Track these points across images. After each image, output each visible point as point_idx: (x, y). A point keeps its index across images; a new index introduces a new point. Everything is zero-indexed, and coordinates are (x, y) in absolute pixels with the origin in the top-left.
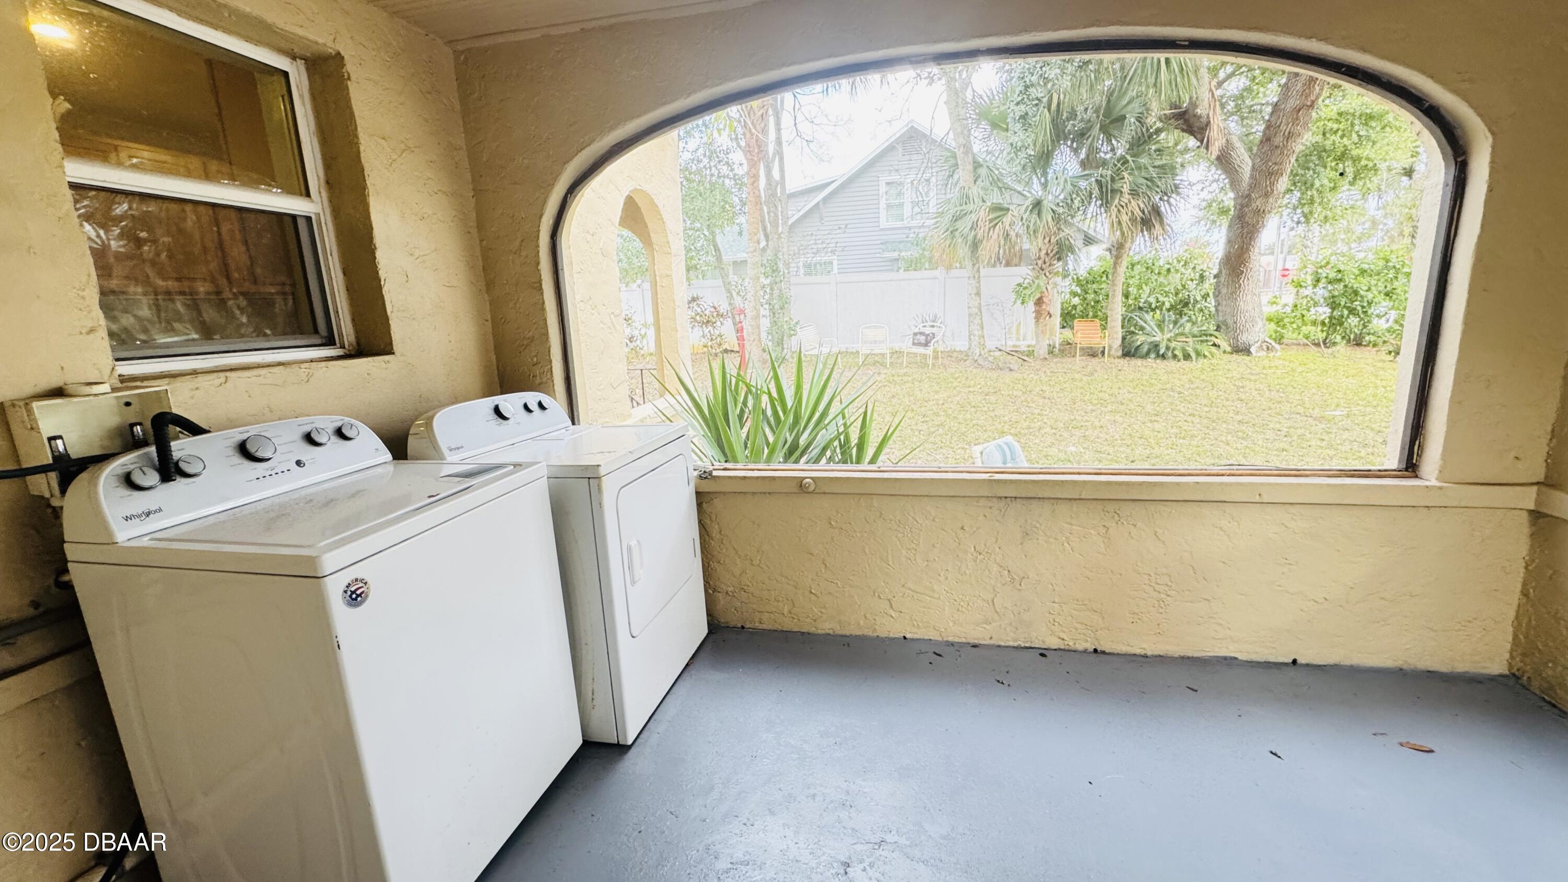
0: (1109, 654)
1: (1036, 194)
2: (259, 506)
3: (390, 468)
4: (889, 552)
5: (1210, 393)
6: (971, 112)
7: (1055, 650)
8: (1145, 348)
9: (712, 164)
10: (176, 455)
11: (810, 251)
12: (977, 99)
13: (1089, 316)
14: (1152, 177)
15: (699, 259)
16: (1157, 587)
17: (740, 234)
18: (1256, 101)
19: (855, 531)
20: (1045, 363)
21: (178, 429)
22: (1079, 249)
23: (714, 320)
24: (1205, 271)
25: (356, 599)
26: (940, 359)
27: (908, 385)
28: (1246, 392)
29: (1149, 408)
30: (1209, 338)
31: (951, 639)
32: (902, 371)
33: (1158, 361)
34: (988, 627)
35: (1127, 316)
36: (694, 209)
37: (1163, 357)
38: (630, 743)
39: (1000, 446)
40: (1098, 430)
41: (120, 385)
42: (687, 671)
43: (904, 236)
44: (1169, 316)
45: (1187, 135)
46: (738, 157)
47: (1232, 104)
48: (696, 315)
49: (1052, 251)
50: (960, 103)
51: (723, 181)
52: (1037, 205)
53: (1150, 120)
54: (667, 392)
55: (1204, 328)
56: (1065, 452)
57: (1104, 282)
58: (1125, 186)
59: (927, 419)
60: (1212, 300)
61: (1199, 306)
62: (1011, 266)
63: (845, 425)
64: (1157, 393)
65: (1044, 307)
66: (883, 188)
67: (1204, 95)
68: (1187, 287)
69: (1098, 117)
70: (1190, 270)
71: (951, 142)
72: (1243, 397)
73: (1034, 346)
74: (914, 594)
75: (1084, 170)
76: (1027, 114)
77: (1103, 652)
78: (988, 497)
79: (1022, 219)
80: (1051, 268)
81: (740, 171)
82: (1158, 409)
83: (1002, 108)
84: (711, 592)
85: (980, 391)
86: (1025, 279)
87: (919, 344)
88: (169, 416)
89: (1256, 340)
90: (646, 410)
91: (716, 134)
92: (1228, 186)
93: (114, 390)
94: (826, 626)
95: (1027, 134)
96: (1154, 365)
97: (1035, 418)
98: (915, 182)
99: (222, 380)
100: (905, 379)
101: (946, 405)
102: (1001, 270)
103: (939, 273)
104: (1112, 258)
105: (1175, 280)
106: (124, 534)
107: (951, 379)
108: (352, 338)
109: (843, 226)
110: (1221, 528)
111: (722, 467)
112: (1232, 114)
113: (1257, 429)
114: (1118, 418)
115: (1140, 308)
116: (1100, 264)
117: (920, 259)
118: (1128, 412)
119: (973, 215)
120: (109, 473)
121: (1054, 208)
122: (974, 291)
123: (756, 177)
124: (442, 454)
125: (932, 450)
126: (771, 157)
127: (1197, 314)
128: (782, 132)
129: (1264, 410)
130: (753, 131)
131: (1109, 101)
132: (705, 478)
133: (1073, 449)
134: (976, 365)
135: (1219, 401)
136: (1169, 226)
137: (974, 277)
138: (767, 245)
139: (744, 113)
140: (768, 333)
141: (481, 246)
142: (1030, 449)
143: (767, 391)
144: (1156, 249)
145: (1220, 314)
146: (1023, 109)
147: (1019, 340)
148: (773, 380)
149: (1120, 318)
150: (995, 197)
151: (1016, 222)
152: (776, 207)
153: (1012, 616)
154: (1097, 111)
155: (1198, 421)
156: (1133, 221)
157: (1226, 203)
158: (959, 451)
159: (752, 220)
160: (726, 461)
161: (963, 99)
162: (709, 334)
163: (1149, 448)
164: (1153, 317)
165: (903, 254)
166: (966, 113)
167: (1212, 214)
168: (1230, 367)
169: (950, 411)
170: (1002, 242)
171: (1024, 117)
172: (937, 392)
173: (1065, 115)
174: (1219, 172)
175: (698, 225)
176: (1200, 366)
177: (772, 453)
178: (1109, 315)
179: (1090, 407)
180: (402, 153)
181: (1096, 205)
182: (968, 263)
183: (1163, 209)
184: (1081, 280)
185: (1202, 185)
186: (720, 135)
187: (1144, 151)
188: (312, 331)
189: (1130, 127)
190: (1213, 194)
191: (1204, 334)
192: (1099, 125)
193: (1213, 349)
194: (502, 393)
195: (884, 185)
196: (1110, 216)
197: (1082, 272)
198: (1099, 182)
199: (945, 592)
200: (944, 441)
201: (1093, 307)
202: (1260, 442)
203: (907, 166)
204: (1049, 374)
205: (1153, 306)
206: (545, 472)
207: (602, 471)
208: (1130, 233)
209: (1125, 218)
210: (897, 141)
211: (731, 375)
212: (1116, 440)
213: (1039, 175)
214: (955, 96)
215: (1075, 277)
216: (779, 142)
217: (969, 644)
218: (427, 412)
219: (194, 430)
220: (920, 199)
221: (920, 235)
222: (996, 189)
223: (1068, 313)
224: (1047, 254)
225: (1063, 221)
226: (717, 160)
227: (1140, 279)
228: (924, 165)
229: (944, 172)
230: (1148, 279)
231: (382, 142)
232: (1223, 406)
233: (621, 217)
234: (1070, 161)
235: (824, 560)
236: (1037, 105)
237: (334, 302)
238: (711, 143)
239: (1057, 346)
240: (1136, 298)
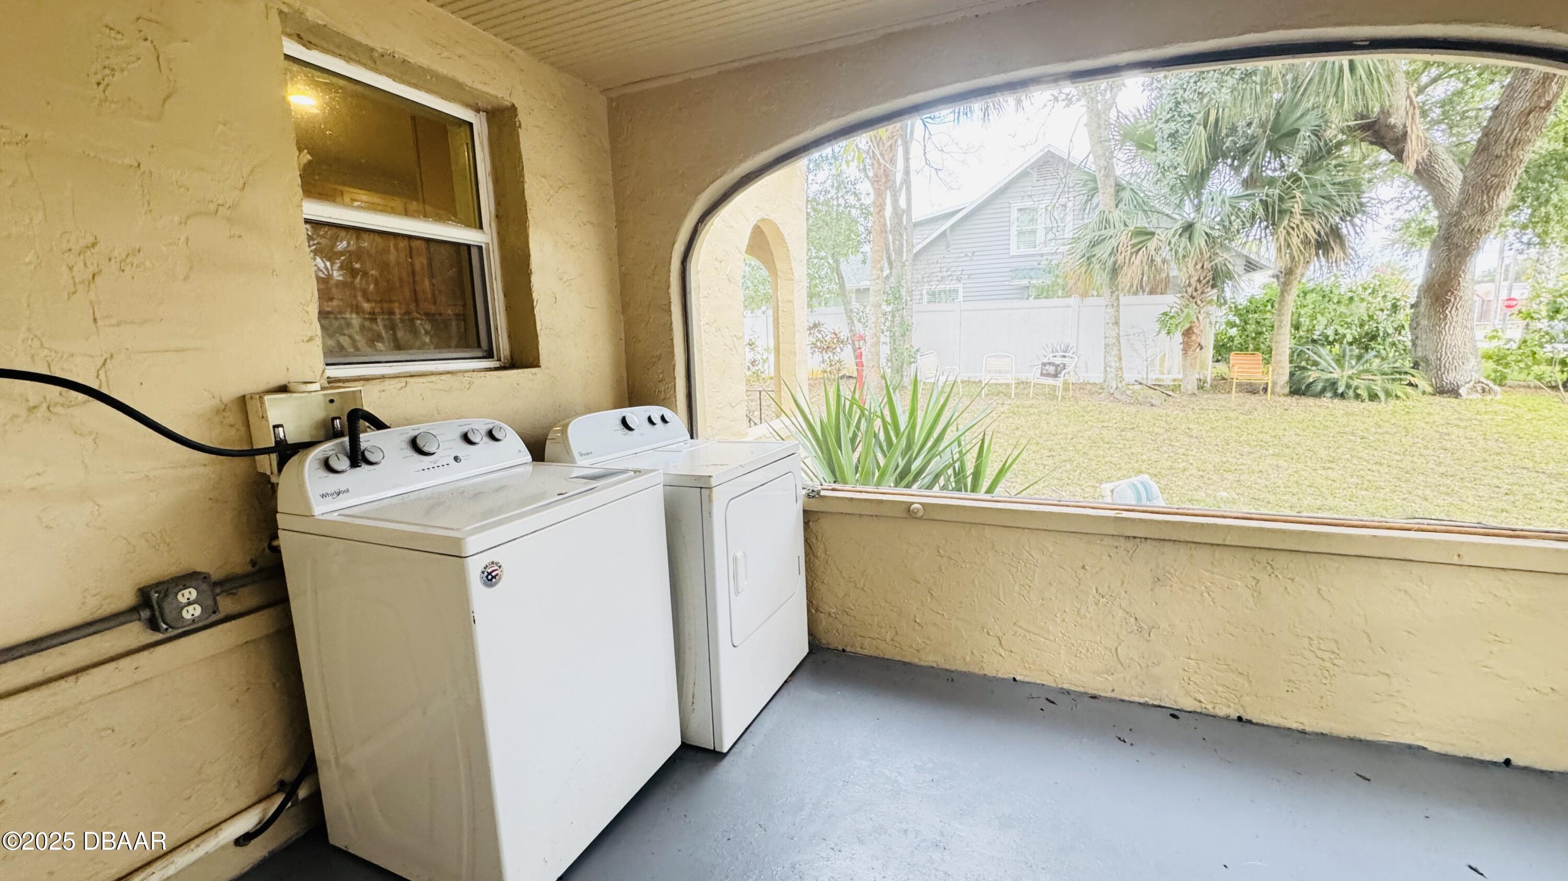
0: (1257, 724)
1: (1187, 217)
2: (423, 494)
3: (530, 468)
4: (1001, 586)
5: (1403, 440)
6: (1114, 133)
7: (1190, 712)
8: (1320, 386)
9: (840, 195)
10: (363, 445)
11: (935, 279)
12: (1121, 120)
13: (1249, 349)
14: (1330, 196)
15: (822, 287)
16: (1320, 653)
17: (864, 262)
18: (1471, 106)
19: (964, 562)
20: (1194, 399)
21: (367, 424)
22: (1239, 275)
23: (834, 346)
24: (1398, 300)
25: (491, 580)
26: (1071, 392)
27: (1033, 417)
28: (1452, 440)
29: (1323, 453)
30: (1403, 376)
31: (1066, 686)
32: (1029, 403)
33: (1335, 401)
34: (1110, 678)
35: (1297, 349)
36: (820, 238)
37: (1342, 396)
38: (725, 751)
39: (1134, 485)
40: (1257, 475)
41: (327, 385)
42: (785, 687)
43: (1036, 263)
44: (1351, 350)
45: (1378, 148)
46: (865, 187)
47: (1438, 111)
48: (817, 341)
49: (1205, 278)
50: (1102, 125)
51: (849, 211)
52: (1189, 228)
53: (1329, 134)
54: (783, 414)
55: (1397, 365)
56: (1215, 497)
57: (1269, 311)
58: (1296, 205)
59: (1053, 454)
60: (1407, 333)
61: (1390, 340)
62: (1156, 293)
63: (960, 452)
64: (1333, 437)
65: (1194, 337)
66: (1015, 214)
67: (1400, 103)
68: (1375, 317)
69: (1265, 132)
70: (1379, 299)
71: (1091, 166)
72: (1448, 446)
73: (1181, 380)
74: (1027, 634)
75: (1247, 189)
76: (1177, 131)
77: (1250, 722)
78: (1113, 535)
79: (1170, 244)
80: (1203, 296)
81: (868, 201)
82: (1334, 454)
83: (1149, 127)
84: (814, 611)
85: (1115, 426)
86: (1172, 308)
87: (1048, 375)
88: (360, 413)
89: (1468, 380)
90: (761, 430)
91: (844, 166)
92: (1430, 204)
93: (323, 389)
94: (929, 659)
95: (1176, 153)
96: (1331, 405)
97: (1178, 458)
98: (1049, 208)
99: (403, 384)
100: (1031, 410)
101: (1075, 439)
102: (1145, 298)
103: (1073, 301)
104: (1279, 285)
105: (1360, 310)
106: (321, 509)
107: (1083, 413)
108: (507, 353)
109: (970, 254)
110: (1406, 591)
111: (830, 488)
112: (1439, 122)
113: (1466, 484)
114: (1281, 462)
115: (1314, 341)
116: (1265, 292)
117: (1053, 287)
118: (1295, 457)
119: (1113, 240)
120: (312, 458)
121: (1209, 231)
122: (1113, 320)
123: (881, 208)
124: (574, 458)
125: (1058, 487)
126: (898, 185)
127: (1388, 349)
128: (910, 161)
129: (1477, 462)
130: (881, 161)
131: (1278, 114)
132: (813, 497)
133: (1225, 494)
134: (1111, 398)
135: (1414, 449)
136: (1353, 249)
137: (1113, 305)
138: (891, 273)
139: (873, 144)
140: (888, 360)
141: (620, 270)
142: (1171, 492)
143: (880, 415)
144: (1335, 275)
145: (1419, 349)
146: (1173, 127)
147: (1163, 374)
148: (887, 406)
149: (1288, 352)
150: (1139, 221)
151: (1163, 248)
152: (901, 235)
153: (1139, 669)
154: (1263, 125)
155: (1386, 471)
156: (1307, 244)
157: (1429, 223)
158: (1088, 489)
159: (876, 248)
160: (835, 482)
161: (1106, 121)
162: (828, 360)
163: (1320, 498)
164: (1331, 351)
165: (1034, 281)
166: (1108, 134)
167: (1410, 236)
168: (1431, 410)
169: (1080, 447)
170: (1146, 268)
171: (1173, 135)
172: (1066, 426)
173: (1224, 132)
174: (1420, 188)
175: (823, 254)
176: (1391, 407)
177: (882, 476)
178: (1274, 348)
179: (1247, 449)
180: (559, 189)
181: (1260, 226)
182: (1106, 291)
183: (1344, 231)
184: (1240, 310)
185: (1397, 204)
186: (848, 166)
187: (1320, 167)
188: (476, 344)
189: (1304, 143)
190: (1412, 213)
191: (1397, 372)
192: (1265, 140)
193: (1409, 389)
194: (630, 406)
195: (1016, 211)
196: (1277, 239)
197: (1242, 302)
198: (1265, 203)
199: (1061, 635)
200: (1071, 477)
201: (1254, 339)
202: (1470, 500)
203: (1041, 192)
204: (1198, 411)
205: (1331, 339)
206: (661, 480)
207: (713, 482)
208: (1302, 258)
209: (1295, 241)
210: (1032, 166)
211: (845, 398)
212: (1279, 487)
213: (1192, 196)
214: (1097, 119)
215: (1233, 305)
216: (907, 172)
217: (1086, 693)
218: (564, 420)
219: (379, 425)
220: (1055, 225)
221: (1053, 262)
222: (1140, 212)
223: (1223, 345)
224: (1199, 281)
225: (1219, 246)
226: (845, 190)
227: (1314, 308)
228: (1060, 190)
229: (1082, 196)
230: (1325, 308)
231: (544, 179)
232: (1421, 455)
233: (748, 246)
234: (1229, 180)
235: (930, 589)
236: (1189, 121)
237: (495, 320)
238: (839, 175)
239: (1209, 380)
240: (1308, 331)
